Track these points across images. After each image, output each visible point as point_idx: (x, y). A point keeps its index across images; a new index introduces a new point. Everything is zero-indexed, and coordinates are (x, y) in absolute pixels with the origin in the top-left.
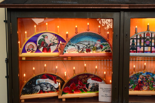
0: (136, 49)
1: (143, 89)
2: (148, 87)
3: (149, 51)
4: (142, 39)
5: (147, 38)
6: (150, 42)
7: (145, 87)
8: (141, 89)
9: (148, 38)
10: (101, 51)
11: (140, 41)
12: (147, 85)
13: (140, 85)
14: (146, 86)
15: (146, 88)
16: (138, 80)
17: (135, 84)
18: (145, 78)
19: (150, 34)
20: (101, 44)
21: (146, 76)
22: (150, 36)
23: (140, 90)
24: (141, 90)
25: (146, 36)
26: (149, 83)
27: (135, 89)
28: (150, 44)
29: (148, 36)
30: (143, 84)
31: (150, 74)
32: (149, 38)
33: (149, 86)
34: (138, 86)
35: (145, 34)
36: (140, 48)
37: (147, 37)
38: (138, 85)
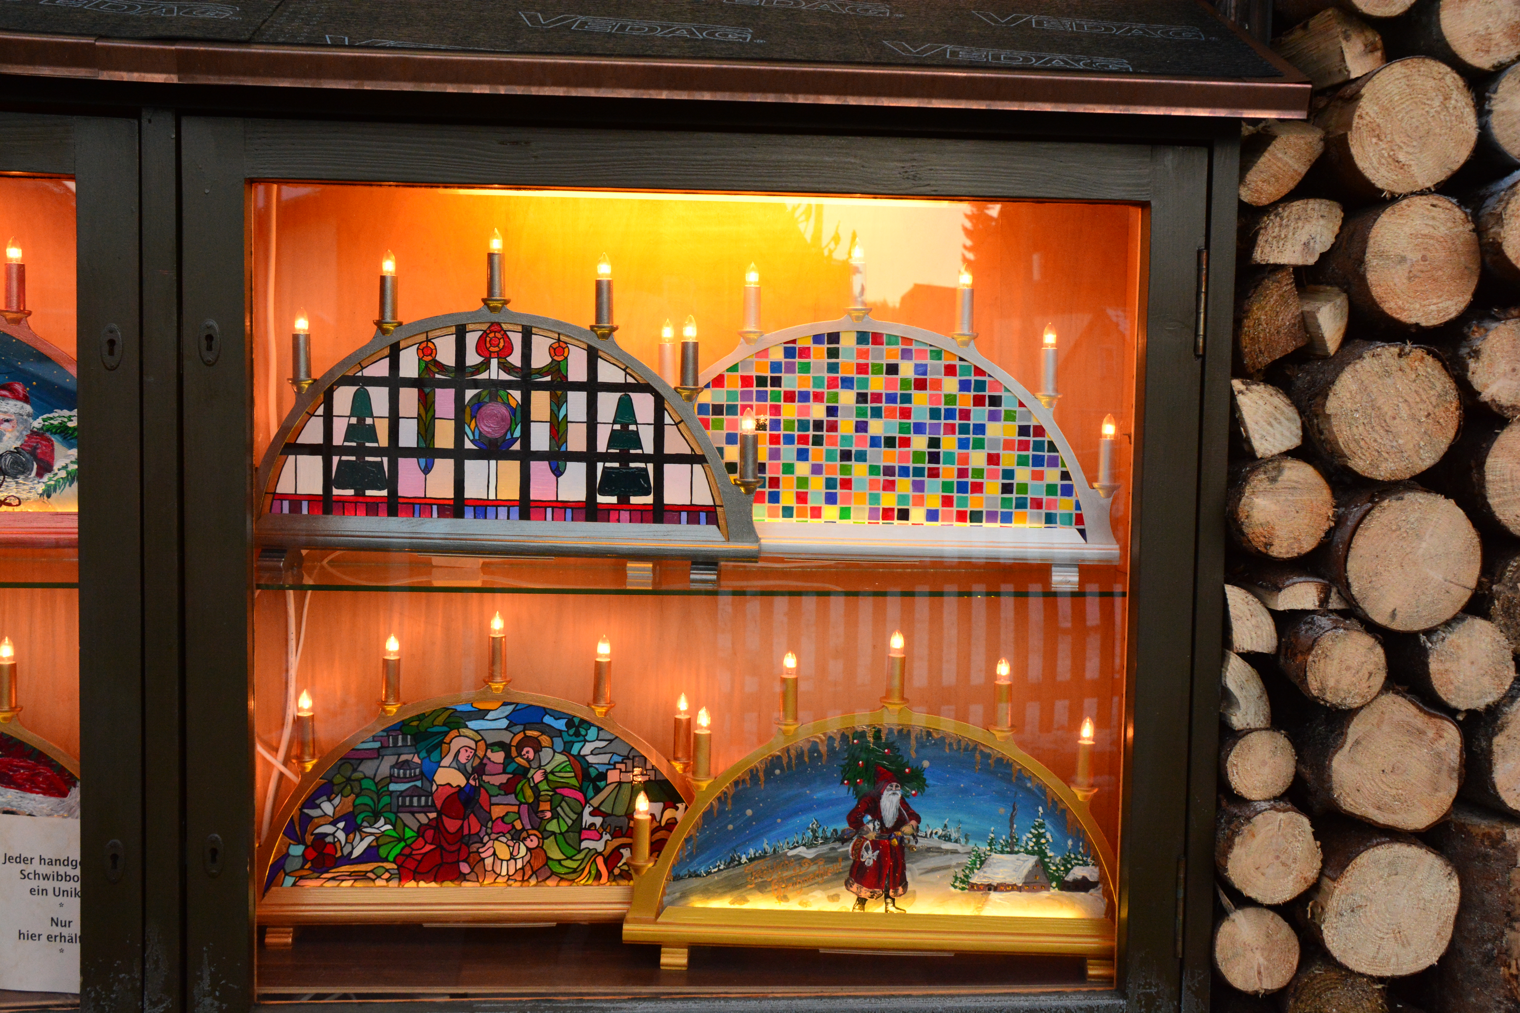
0: (392, 483)
1: (489, 862)
2: (533, 843)
3: (508, 504)
4: (443, 384)
5: (484, 376)
6: (513, 411)
7: (503, 851)
8: (465, 868)
9: (494, 372)
10: (33, 495)
11: (426, 403)
12: (519, 826)
13: (451, 825)
14: (517, 837)
15: (513, 857)
16: (432, 781)
17: (406, 817)
18: (498, 757)
19: (516, 339)
20: (37, 424)
21: (506, 737)
22: (515, 359)
23: (459, 877)
24: (463, 878)
25: (472, 359)
26: (545, 806)
27: (412, 865)
28: (517, 433)
29: (494, 362)
30: (486, 818)
31: (548, 719)
32: (504, 376)
33: (544, 835)
34: (430, 834)
35: (472, 339)
36: (427, 470)
37: (485, 365)
38: (437, 825)
